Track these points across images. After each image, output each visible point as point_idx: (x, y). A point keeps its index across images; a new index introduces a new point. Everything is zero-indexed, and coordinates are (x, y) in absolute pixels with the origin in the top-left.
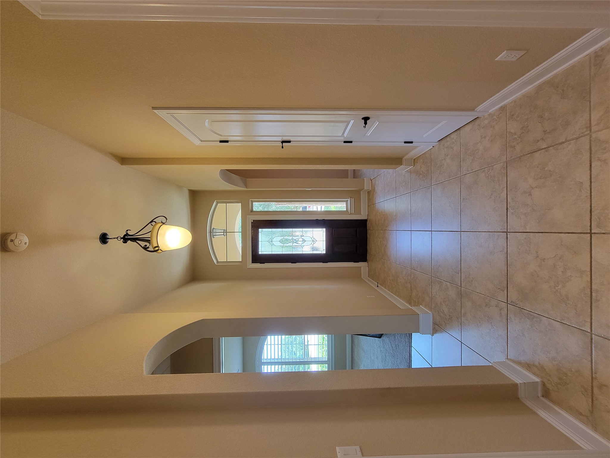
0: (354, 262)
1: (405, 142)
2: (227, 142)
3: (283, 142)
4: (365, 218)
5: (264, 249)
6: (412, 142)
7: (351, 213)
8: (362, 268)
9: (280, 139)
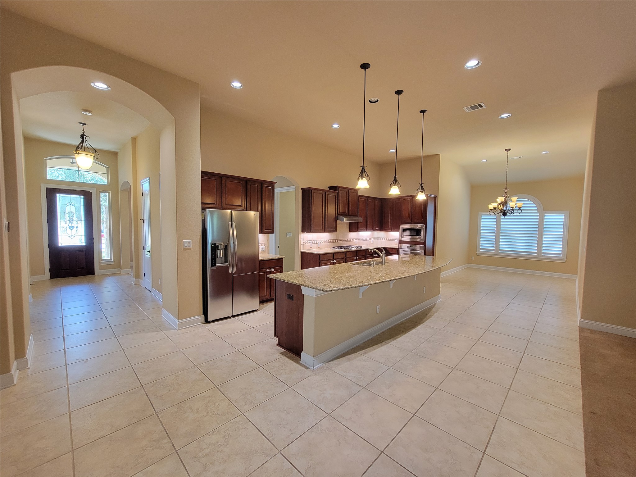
0: (50, 269)
1: (144, 273)
2: (143, 196)
3: (143, 220)
4: (96, 273)
5: (60, 198)
6: (144, 276)
7: (100, 263)
8: (44, 276)
9: (144, 219)
